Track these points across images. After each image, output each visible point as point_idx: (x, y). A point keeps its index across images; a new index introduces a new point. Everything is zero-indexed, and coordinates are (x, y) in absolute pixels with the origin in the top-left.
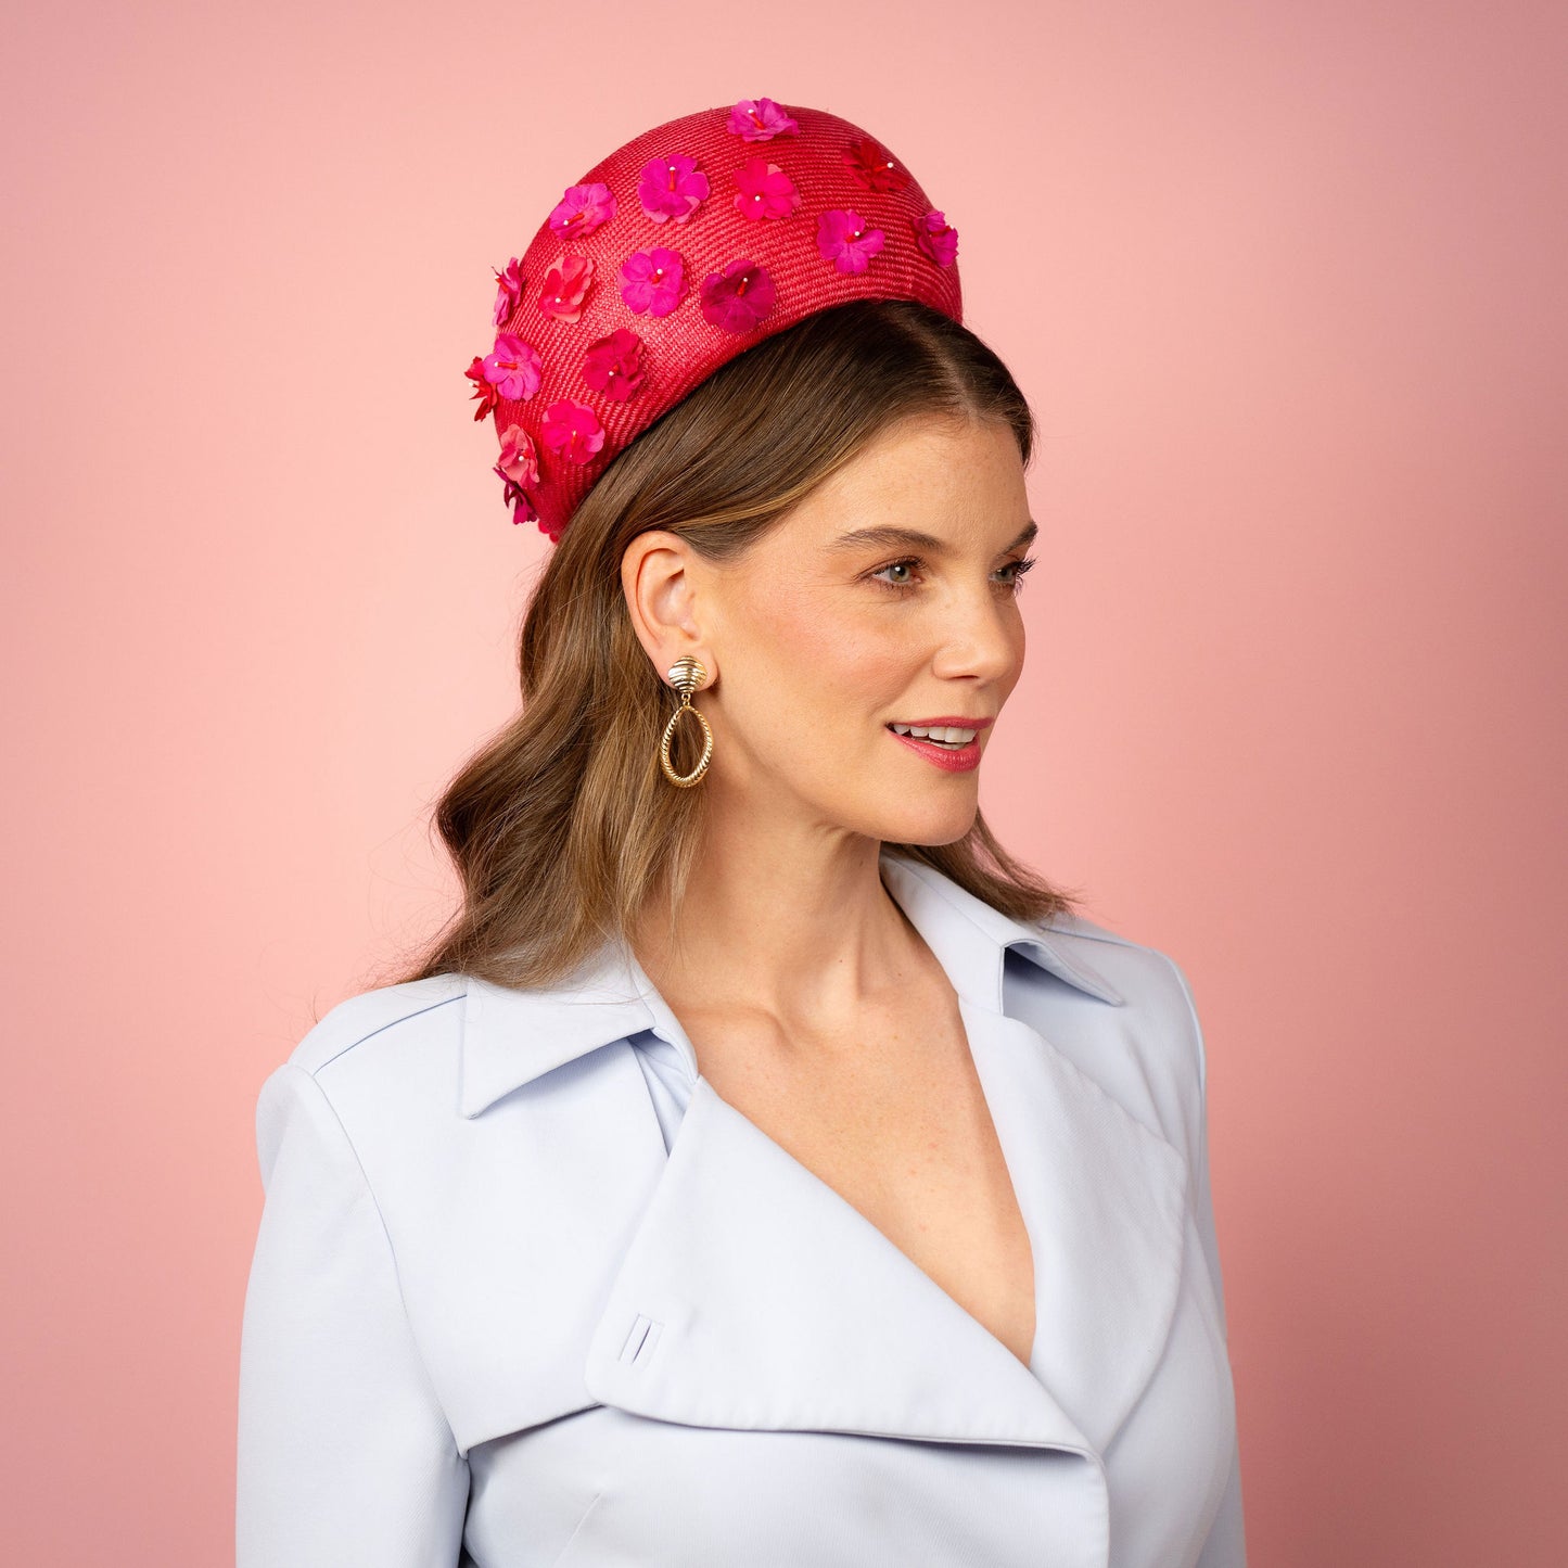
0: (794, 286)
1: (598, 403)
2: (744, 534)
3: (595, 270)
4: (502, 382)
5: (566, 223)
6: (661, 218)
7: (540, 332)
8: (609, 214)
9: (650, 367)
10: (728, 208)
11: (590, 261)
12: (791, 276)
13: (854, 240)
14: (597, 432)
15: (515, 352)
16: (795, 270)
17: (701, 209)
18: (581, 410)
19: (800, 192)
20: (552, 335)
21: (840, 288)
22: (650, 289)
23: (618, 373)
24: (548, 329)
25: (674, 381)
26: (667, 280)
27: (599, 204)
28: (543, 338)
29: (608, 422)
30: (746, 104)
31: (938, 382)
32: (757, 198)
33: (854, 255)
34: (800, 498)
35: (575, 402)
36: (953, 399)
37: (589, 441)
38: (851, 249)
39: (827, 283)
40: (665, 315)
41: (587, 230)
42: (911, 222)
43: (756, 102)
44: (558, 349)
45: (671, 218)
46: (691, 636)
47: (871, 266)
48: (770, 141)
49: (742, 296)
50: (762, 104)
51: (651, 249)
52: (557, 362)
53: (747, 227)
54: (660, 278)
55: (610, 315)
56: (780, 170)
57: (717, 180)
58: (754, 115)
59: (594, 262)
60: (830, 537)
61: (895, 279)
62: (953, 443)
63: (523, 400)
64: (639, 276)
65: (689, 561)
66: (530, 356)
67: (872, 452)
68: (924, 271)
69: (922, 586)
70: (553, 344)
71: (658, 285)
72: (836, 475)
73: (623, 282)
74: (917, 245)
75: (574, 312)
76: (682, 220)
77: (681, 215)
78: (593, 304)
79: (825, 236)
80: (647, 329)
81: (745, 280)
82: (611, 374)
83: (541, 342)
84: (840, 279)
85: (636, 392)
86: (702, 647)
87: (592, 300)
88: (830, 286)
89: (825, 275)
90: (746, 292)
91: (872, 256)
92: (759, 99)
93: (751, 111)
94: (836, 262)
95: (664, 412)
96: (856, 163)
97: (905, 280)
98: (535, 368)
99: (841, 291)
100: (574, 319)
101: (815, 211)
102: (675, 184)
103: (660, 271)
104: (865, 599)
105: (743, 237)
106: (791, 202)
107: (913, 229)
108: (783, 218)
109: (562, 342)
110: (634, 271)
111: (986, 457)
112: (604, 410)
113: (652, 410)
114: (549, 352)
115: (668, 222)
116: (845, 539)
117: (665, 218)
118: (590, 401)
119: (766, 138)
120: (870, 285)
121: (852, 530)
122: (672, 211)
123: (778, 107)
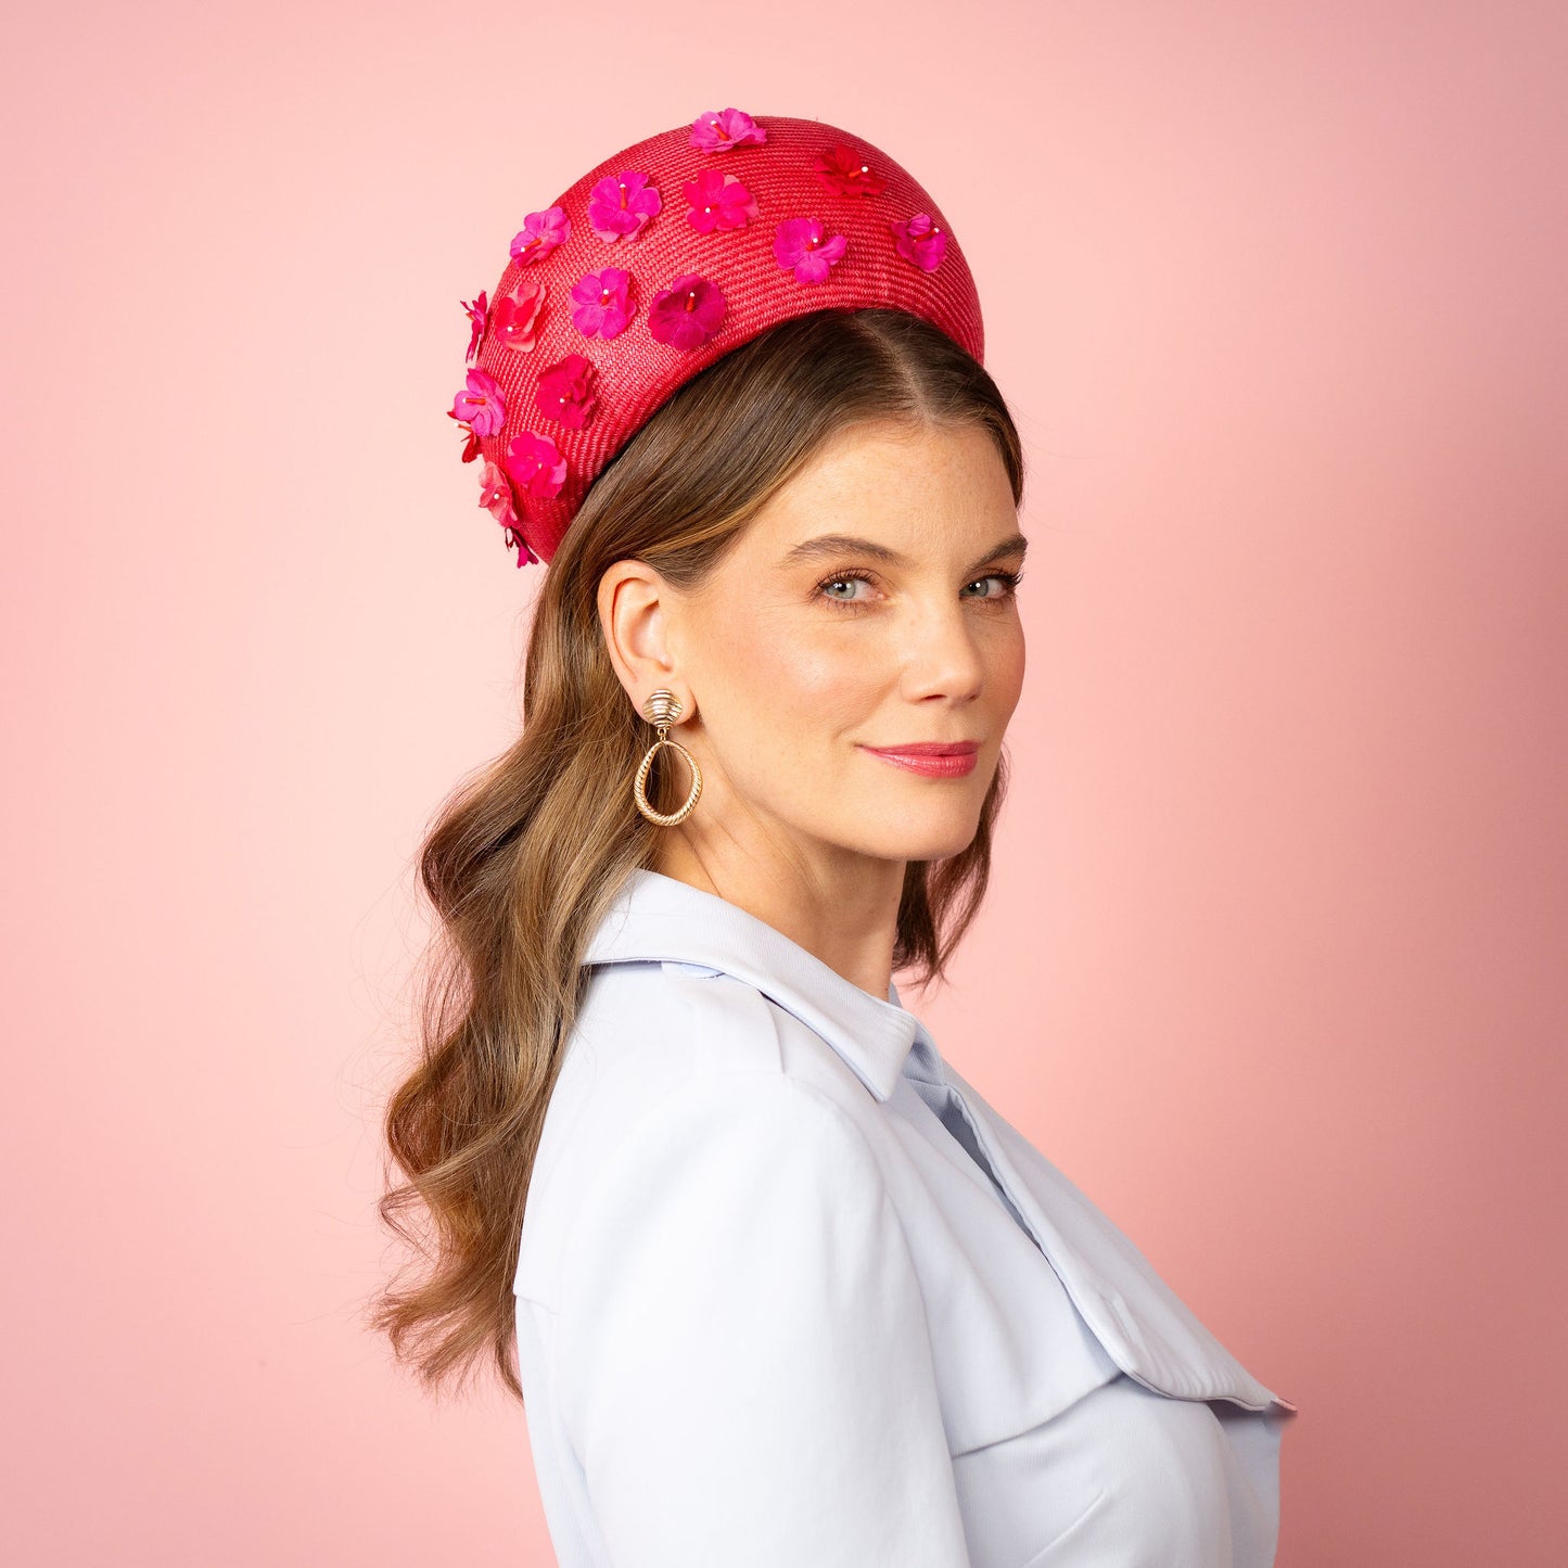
0: (749, 298)
1: (558, 433)
2: (704, 559)
3: (547, 296)
4: (474, 419)
5: (523, 250)
6: (610, 237)
7: (502, 364)
8: (562, 237)
9: (603, 392)
10: (680, 222)
11: (543, 287)
12: (746, 288)
13: (814, 247)
14: (559, 463)
15: (482, 387)
16: (750, 282)
17: (650, 225)
18: (540, 441)
19: (759, 202)
20: (512, 366)
21: (800, 299)
22: (600, 309)
23: (570, 400)
24: (509, 360)
25: (629, 405)
26: (615, 301)
27: (555, 228)
28: (505, 370)
29: (571, 452)
30: (711, 115)
31: (889, 387)
32: (708, 210)
33: (813, 264)
34: (750, 516)
35: (534, 432)
36: (906, 403)
37: (551, 474)
38: (812, 257)
39: (786, 294)
40: (613, 337)
41: (540, 255)
42: (888, 228)
43: (720, 114)
44: (518, 380)
45: (621, 237)
46: (667, 669)
47: (832, 274)
48: (728, 151)
49: (693, 311)
50: (728, 114)
51: (601, 270)
52: (519, 393)
53: (699, 241)
54: (608, 298)
55: (562, 340)
56: (738, 181)
57: (671, 195)
58: (718, 125)
59: (547, 288)
60: (781, 551)
61: (865, 286)
62: (906, 450)
63: (491, 435)
64: (588, 298)
65: (660, 590)
66: (494, 389)
67: (817, 463)
68: (906, 278)
69: (887, 603)
70: (514, 376)
71: (607, 307)
72: (783, 489)
73: (573, 305)
74: (895, 251)
75: (527, 340)
76: (631, 237)
77: (631, 232)
78: (547, 331)
79: (784, 246)
80: (598, 353)
81: (692, 295)
82: (562, 401)
83: (503, 374)
84: (800, 289)
85: (590, 417)
86: (676, 679)
87: (546, 326)
88: (789, 297)
89: (783, 285)
90: (695, 308)
91: (833, 263)
92: (723, 110)
93: (713, 123)
94: (796, 273)
95: (626, 438)
96: (828, 169)
97: (880, 288)
98: (501, 402)
99: (804, 302)
100: (529, 348)
101: (774, 220)
102: (627, 202)
103: (606, 292)
104: (821, 617)
105: (694, 251)
106: (746, 214)
107: (890, 234)
108: (735, 230)
109: (522, 372)
110: (583, 294)
111: (945, 465)
112: (565, 439)
113: (611, 437)
114: (511, 383)
115: (618, 241)
116: (794, 553)
117: (616, 236)
118: (550, 431)
119: (724, 149)
120: (835, 293)
121: (800, 544)
122: (621, 229)
123: (746, 118)
